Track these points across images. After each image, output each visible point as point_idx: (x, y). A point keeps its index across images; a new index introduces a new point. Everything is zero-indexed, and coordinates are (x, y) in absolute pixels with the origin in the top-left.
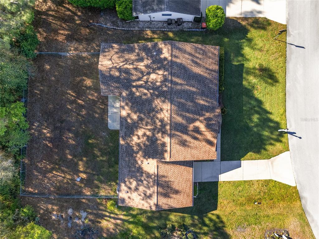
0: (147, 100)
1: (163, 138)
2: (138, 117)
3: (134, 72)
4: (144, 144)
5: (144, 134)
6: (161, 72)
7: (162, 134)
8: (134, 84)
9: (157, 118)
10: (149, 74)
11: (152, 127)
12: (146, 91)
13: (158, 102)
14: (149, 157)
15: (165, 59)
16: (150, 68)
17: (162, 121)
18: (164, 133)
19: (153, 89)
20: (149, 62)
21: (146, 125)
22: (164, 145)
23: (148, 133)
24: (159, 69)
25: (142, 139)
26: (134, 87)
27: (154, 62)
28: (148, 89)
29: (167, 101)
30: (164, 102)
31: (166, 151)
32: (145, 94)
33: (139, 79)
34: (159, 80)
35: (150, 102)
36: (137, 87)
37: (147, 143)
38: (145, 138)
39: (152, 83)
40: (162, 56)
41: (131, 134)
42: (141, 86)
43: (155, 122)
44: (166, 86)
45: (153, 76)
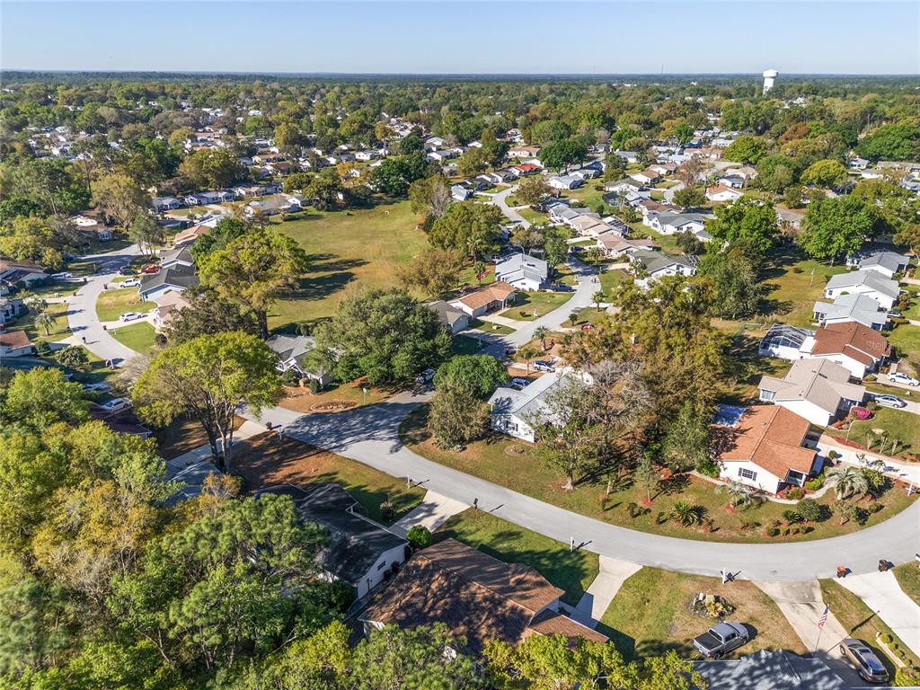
0: (452, 605)
1: (505, 607)
2: (464, 624)
3: (415, 600)
4: (501, 633)
5: (489, 627)
6: (437, 576)
7: (501, 606)
8: (427, 610)
9: (480, 603)
10: (428, 589)
11: (487, 613)
12: (442, 602)
13: (463, 594)
14: (519, 634)
15: (427, 566)
16: (424, 584)
17: (485, 599)
18: (500, 603)
19: (446, 592)
20: (418, 582)
21: (480, 619)
22: (513, 609)
23: (490, 622)
24: (432, 576)
25: (493, 633)
26: (429, 612)
27: (421, 578)
28: (444, 598)
29: (469, 584)
30: (467, 588)
31: (522, 610)
32: (446, 603)
33: (426, 602)
34: (443, 581)
35: (457, 602)
36: (432, 608)
37: (500, 629)
38: (494, 629)
39: (440, 590)
40: (422, 567)
41: (478, 643)
42: (434, 603)
43: (483, 608)
44: (454, 577)
45: (434, 586)
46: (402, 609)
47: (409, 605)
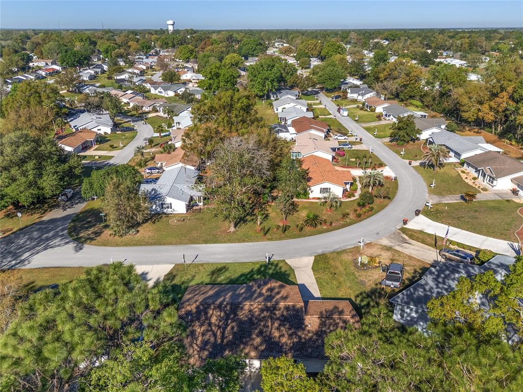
0: (239, 326)
1: (280, 309)
2: (258, 336)
3: (206, 337)
4: (290, 329)
5: (278, 329)
6: (211, 312)
7: (276, 310)
8: (219, 341)
9: (260, 315)
10: (210, 324)
11: (270, 320)
12: (229, 328)
13: (242, 315)
14: (303, 323)
15: (198, 307)
16: (204, 322)
17: (262, 311)
18: (275, 308)
19: (227, 320)
20: (197, 323)
21: (268, 327)
22: (287, 308)
23: (276, 325)
24: (206, 313)
25: (284, 332)
26: (222, 341)
27: (198, 319)
28: (227, 325)
29: (241, 306)
30: (242, 308)
31: (294, 306)
32: (233, 328)
33: (215, 335)
34: (219, 313)
35: (241, 323)
36: (223, 337)
37: (287, 326)
38: (282, 328)
39: (220, 321)
40: (194, 311)
41: (278, 345)
42: (223, 333)
43: (264, 317)
44: (226, 307)
45: (213, 320)
46: (202, 348)
47: (205, 343)
